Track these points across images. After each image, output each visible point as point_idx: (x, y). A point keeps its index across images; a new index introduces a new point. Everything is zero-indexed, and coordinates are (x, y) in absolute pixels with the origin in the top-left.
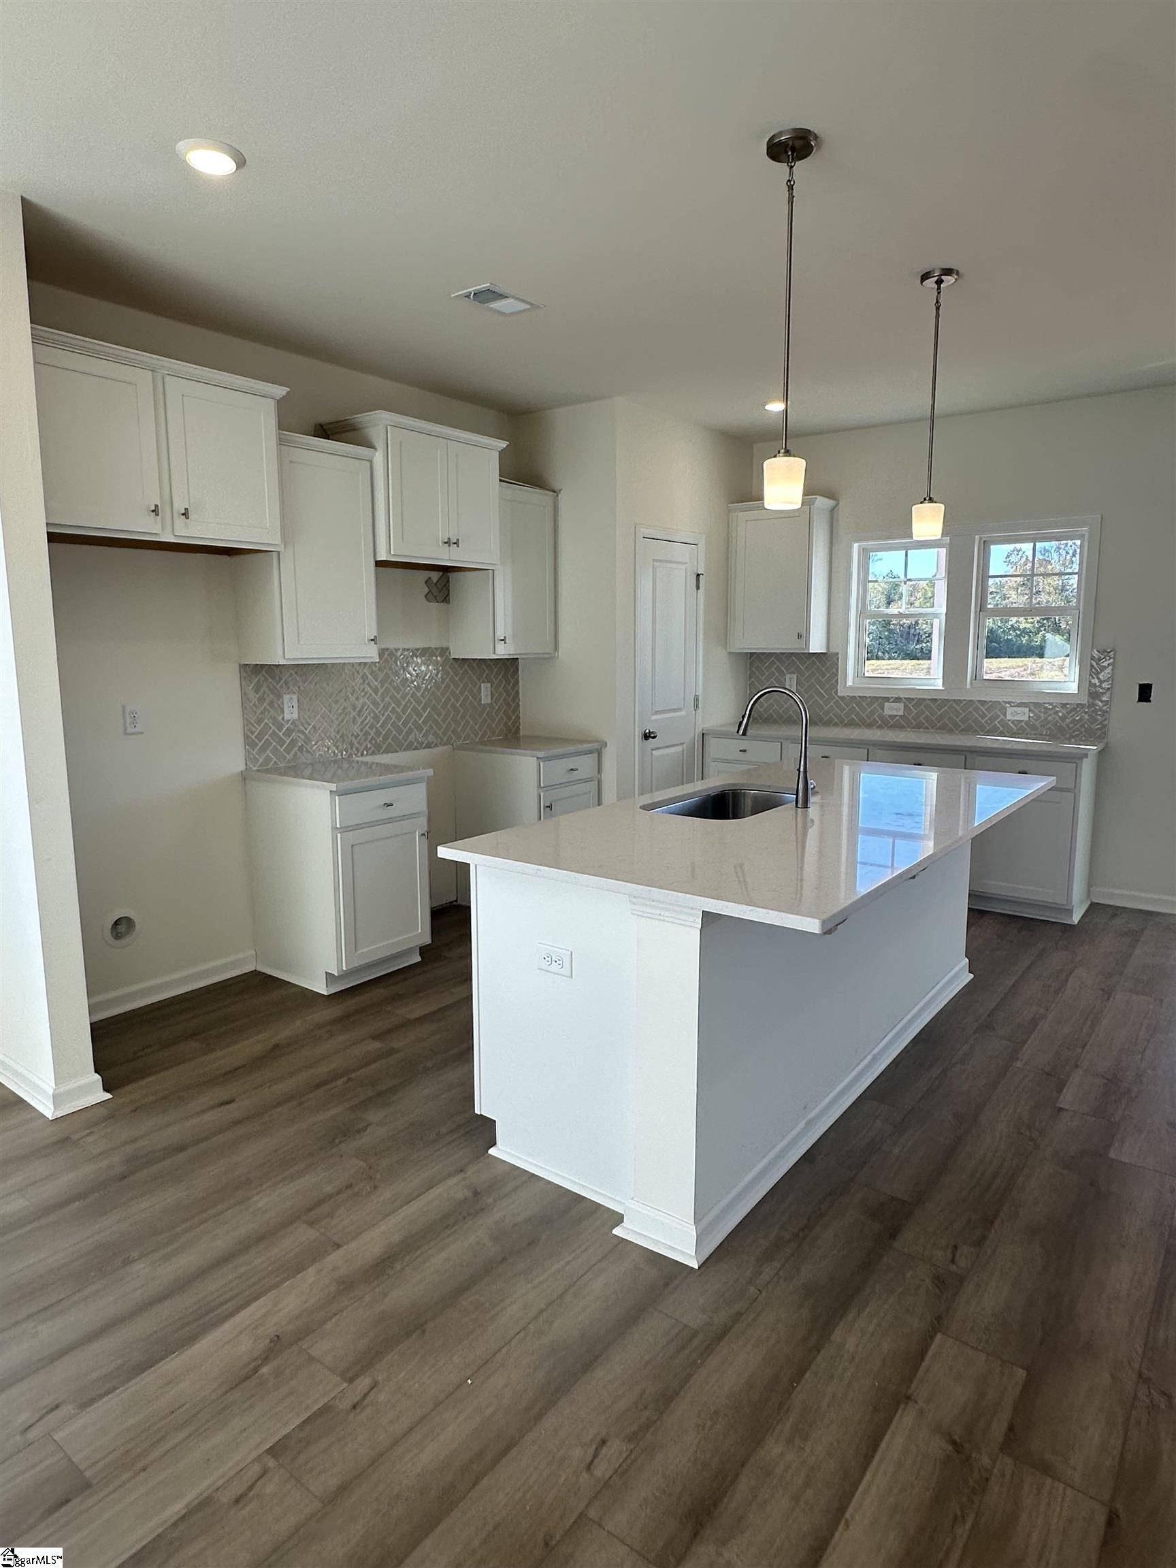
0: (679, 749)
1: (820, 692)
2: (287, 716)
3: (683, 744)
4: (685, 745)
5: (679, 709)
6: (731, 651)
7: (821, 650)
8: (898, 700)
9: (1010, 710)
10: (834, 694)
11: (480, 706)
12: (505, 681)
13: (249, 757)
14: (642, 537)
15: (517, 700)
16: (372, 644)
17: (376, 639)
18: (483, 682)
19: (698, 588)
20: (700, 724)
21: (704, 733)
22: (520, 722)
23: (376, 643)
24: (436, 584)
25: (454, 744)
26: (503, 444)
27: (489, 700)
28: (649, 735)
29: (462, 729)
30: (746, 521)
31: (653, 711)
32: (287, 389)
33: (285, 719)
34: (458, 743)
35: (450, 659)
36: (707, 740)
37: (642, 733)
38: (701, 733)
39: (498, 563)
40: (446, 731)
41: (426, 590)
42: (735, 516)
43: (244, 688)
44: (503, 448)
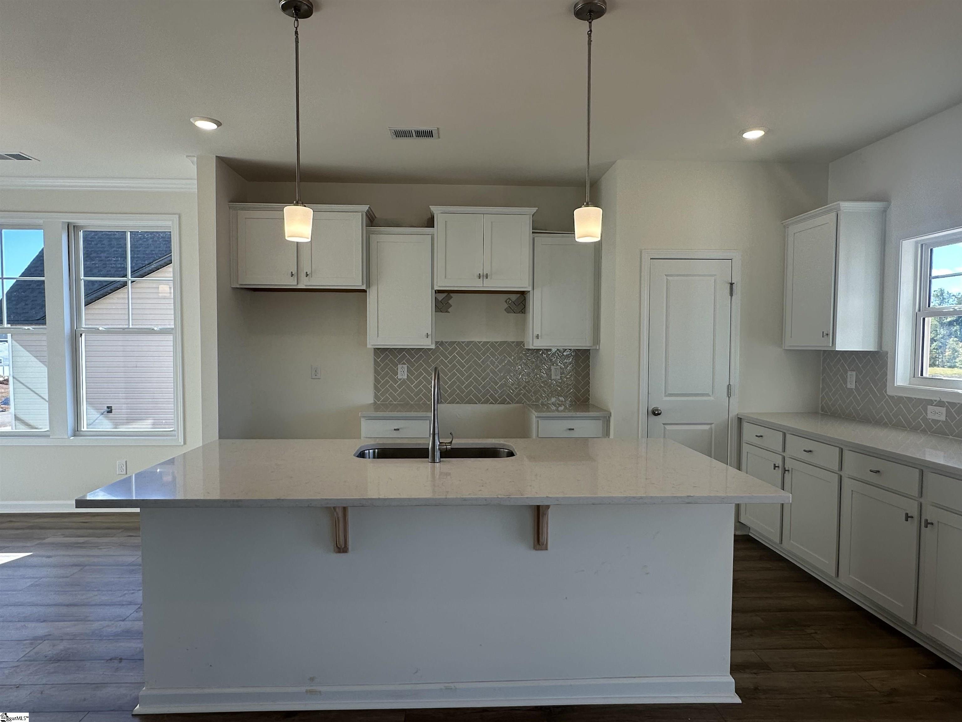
0: (707, 427)
1: (874, 390)
2: (400, 377)
3: (711, 424)
4: (713, 425)
5: (708, 395)
6: (786, 348)
7: (872, 349)
8: (940, 404)
10: (884, 392)
11: (550, 381)
12: (575, 365)
13: (376, 397)
14: (651, 259)
15: (587, 379)
16: (427, 337)
17: (430, 335)
18: (553, 365)
19: (731, 295)
20: (736, 410)
21: (741, 418)
22: (589, 394)
23: (430, 337)
24: (513, 302)
25: (525, 403)
26: (534, 210)
27: (559, 377)
28: (657, 412)
29: (533, 394)
30: (794, 233)
31: (665, 393)
32: (369, 206)
33: (398, 378)
34: (528, 403)
35: (524, 349)
36: (745, 425)
37: (650, 409)
38: (736, 418)
39: (528, 286)
40: (518, 395)
41: (506, 306)
42: (788, 230)
43: (375, 360)
44: (535, 213)
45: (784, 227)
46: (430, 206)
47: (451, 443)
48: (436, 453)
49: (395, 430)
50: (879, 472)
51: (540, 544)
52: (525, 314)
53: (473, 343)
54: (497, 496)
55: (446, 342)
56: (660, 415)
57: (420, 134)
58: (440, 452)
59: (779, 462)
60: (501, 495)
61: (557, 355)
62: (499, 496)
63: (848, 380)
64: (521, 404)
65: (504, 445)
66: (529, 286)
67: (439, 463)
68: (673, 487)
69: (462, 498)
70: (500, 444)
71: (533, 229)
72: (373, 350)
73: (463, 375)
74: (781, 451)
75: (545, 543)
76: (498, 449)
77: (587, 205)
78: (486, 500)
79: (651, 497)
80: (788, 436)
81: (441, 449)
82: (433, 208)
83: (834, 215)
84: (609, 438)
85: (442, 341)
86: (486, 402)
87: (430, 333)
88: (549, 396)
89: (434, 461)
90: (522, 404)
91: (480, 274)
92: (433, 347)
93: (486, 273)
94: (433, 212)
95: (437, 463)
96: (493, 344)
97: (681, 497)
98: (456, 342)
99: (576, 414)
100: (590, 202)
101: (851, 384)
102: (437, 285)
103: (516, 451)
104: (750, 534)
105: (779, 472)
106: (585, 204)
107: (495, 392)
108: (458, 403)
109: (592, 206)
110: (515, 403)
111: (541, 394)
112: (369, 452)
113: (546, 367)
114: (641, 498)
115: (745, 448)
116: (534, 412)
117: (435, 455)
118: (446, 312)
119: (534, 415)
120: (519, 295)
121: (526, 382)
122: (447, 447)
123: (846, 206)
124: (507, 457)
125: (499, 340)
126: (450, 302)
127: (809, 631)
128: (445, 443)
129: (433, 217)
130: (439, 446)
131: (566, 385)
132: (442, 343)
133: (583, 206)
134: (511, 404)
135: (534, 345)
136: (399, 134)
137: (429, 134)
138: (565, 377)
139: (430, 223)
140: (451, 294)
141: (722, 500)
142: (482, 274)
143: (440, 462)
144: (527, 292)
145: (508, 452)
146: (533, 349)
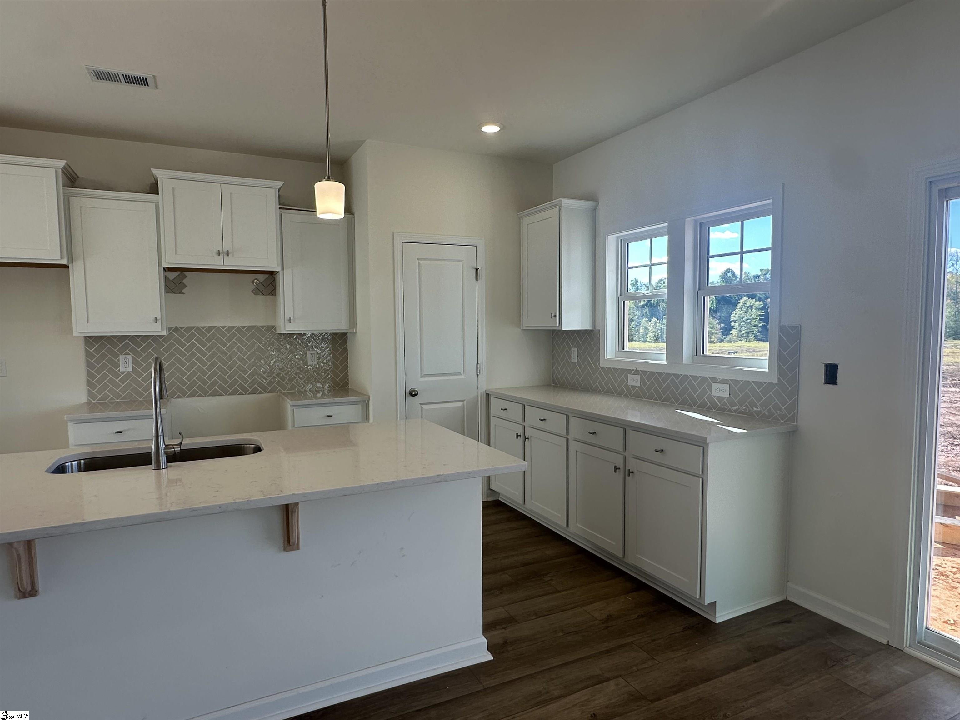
0: (460, 404)
1: (591, 363)
2: (122, 369)
3: (463, 401)
4: (465, 402)
5: (459, 374)
6: (523, 328)
7: (588, 328)
8: (637, 372)
9: (714, 386)
10: (598, 365)
11: (306, 367)
12: (332, 349)
13: (90, 394)
14: (403, 242)
15: (346, 363)
16: (156, 322)
17: (159, 320)
18: (309, 350)
19: (477, 279)
20: (484, 387)
21: (489, 394)
22: (348, 379)
23: (159, 322)
24: (261, 283)
25: (279, 392)
26: (280, 184)
27: (316, 363)
28: (413, 393)
29: (288, 382)
30: (527, 225)
31: (421, 375)
32: (66, 161)
33: (120, 371)
34: (283, 391)
35: (276, 334)
36: (493, 400)
37: (407, 391)
38: (485, 394)
39: (276, 266)
40: (270, 383)
41: (253, 287)
42: (522, 221)
43: (86, 351)
44: (281, 186)
45: (520, 218)
46: (152, 169)
47: (181, 444)
48: (161, 458)
49: (116, 433)
50: (595, 433)
51: (291, 544)
52: (275, 295)
53: (216, 328)
54: (234, 500)
55: (182, 328)
56: (417, 396)
57: (130, 80)
58: (167, 457)
59: (521, 432)
60: (239, 499)
61: (312, 339)
62: (237, 501)
63: (572, 356)
64: (275, 394)
65: (250, 440)
66: (278, 265)
67: (166, 469)
68: (424, 468)
69: (190, 509)
70: (244, 440)
71: (279, 205)
72: (83, 339)
73: (204, 364)
74: (522, 421)
75: (296, 542)
76: (243, 445)
77: (328, 180)
78: (220, 507)
79: (403, 480)
80: (527, 408)
81: (169, 453)
82: (155, 172)
83: (557, 209)
84: (368, 422)
85: (176, 327)
86: (234, 393)
87: (159, 317)
88: (305, 383)
89: (158, 468)
90: (277, 393)
91: (219, 251)
92: (164, 333)
93: (226, 250)
94: (156, 176)
95: (163, 469)
96: (239, 330)
97: (431, 477)
98: (194, 327)
99: (334, 400)
100: (331, 176)
101: (574, 360)
102: (165, 261)
103: (263, 446)
104: (500, 499)
105: (521, 440)
106: (326, 178)
107: (245, 381)
108: (200, 396)
109: (334, 180)
110: (268, 393)
111: (297, 382)
112: (72, 465)
113: (301, 353)
114: (393, 483)
115: (493, 421)
116: (289, 400)
117: (159, 460)
118: (180, 293)
119: (289, 404)
120: (267, 276)
121: (280, 369)
122: (175, 449)
123: (567, 203)
124: (254, 453)
125: (247, 324)
126: (185, 281)
127: (547, 579)
128: (173, 445)
129: (157, 183)
130: (164, 449)
131: (323, 371)
132: (176, 329)
133: (324, 180)
134: (263, 393)
135: (286, 329)
136: (101, 76)
137: (143, 82)
138: (323, 362)
139: (154, 189)
140: (185, 273)
141: (469, 475)
142: (221, 251)
143: (167, 467)
144: (277, 272)
145: (255, 448)
146: (285, 334)
